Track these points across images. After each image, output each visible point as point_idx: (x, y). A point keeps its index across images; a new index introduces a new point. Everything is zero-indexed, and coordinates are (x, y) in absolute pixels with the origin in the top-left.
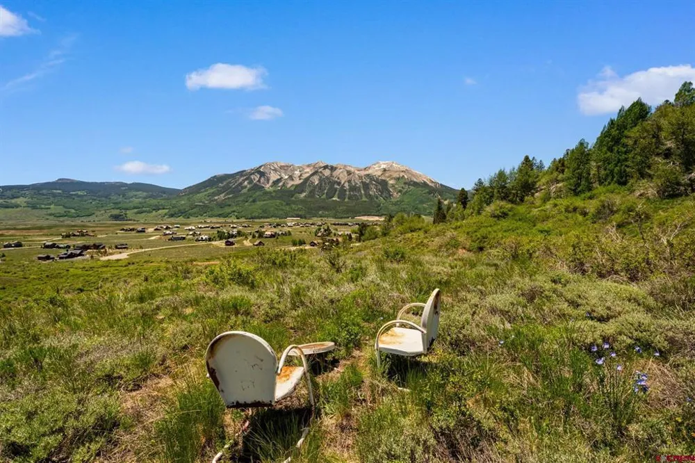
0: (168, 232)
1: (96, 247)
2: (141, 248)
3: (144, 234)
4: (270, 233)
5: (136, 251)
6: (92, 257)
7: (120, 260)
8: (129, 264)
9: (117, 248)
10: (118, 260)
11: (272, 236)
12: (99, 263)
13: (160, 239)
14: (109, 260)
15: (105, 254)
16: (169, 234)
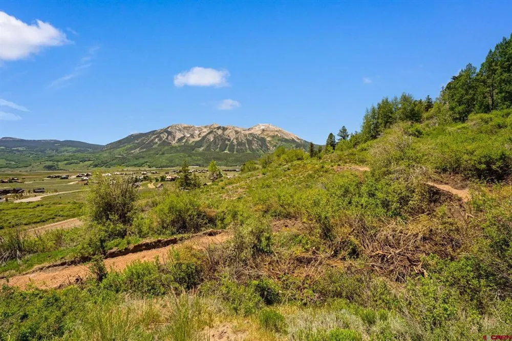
0: (85, 178)
1: (15, 191)
2: (56, 191)
3: (66, 180)
4: (170, 177)
5: (49, 195)
6: (7, 200)
7: (31, 202)
8: (38, 206)
9: (34, 192)
10: (29, 203)
11: (173, 180)
12: (11, 205)
13: (77, 184)
14: (22, 203)
15: (22, 197)
16: (86, 180)
